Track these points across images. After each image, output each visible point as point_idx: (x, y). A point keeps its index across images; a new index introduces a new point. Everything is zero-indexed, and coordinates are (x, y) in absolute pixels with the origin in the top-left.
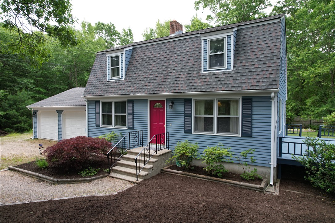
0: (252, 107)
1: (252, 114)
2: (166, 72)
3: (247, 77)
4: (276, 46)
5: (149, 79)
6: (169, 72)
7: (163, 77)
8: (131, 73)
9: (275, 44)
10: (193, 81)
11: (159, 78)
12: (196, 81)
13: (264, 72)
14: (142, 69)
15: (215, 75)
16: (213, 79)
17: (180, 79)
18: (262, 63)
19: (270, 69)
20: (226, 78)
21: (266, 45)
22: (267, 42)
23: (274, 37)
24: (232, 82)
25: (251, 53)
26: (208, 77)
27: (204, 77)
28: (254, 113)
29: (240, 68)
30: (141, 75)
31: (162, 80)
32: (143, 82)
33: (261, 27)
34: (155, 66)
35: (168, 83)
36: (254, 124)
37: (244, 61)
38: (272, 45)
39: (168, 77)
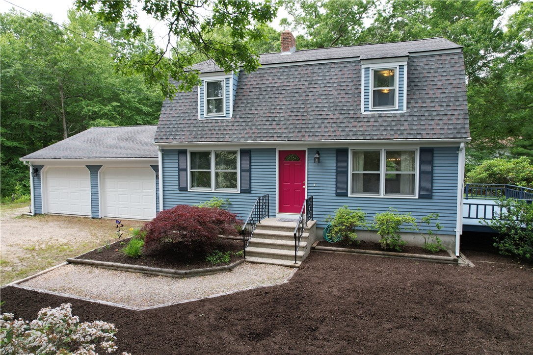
0: (433, 160)
1: (433, 170)
2: (305, 109)
3: (427, 122)
4: (460, 84)
5: (276, 119)
6: (309, 110)
7: (300, 117)
8: (243, 109)
9: (458, 81)
10: (350, 125)
11: (294, 118)
12: (355, 124)
13: (449, 117)
14: (262, 103)
15: (381, 117)
16: (380, 123)
17: (329, 121)
18: (444, 104)
19: (456, 113)
20: (398, 122)
21: (447, 81)
22: (448, 77)
23: (456, 72)
24: (407, 128)
25: (428, 91)
26: (372, 120)
27: (366, 120)
28: (435, 168)
29: (416, 110)
30: (262, 112)
31: (300, 122)
32: (268, 123)
33: (438, 58)
34: (284, 99)
35: (310, 126)
36: (434, 181)
37: (420, 101)
38: (455, 82)
39: (308, 117)
